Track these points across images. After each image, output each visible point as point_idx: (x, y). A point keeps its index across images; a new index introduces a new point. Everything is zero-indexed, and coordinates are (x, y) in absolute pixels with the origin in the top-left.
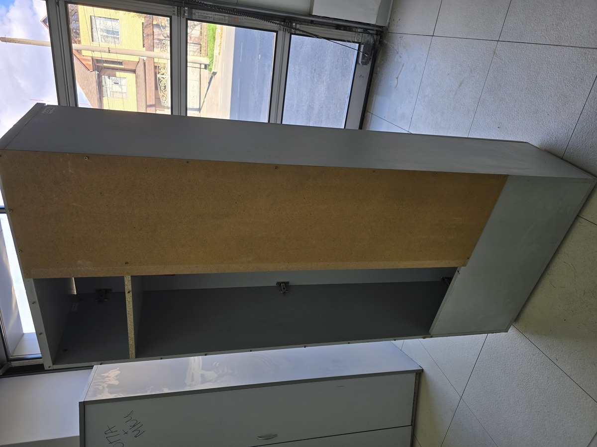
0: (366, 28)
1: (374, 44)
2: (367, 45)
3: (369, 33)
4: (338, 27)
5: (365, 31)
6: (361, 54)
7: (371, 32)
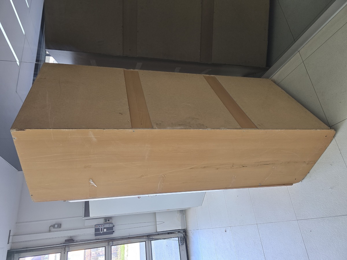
0: (179, 231)
1: (184, 236)
2: (181, 237)
3: (180, 233)
4: (168, 233)
5: (179, 232)
6: (180, 241)
7: (181, 232)
